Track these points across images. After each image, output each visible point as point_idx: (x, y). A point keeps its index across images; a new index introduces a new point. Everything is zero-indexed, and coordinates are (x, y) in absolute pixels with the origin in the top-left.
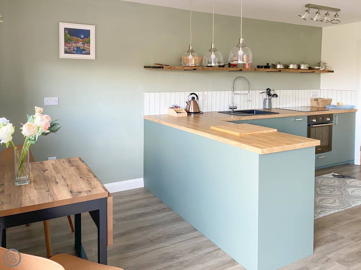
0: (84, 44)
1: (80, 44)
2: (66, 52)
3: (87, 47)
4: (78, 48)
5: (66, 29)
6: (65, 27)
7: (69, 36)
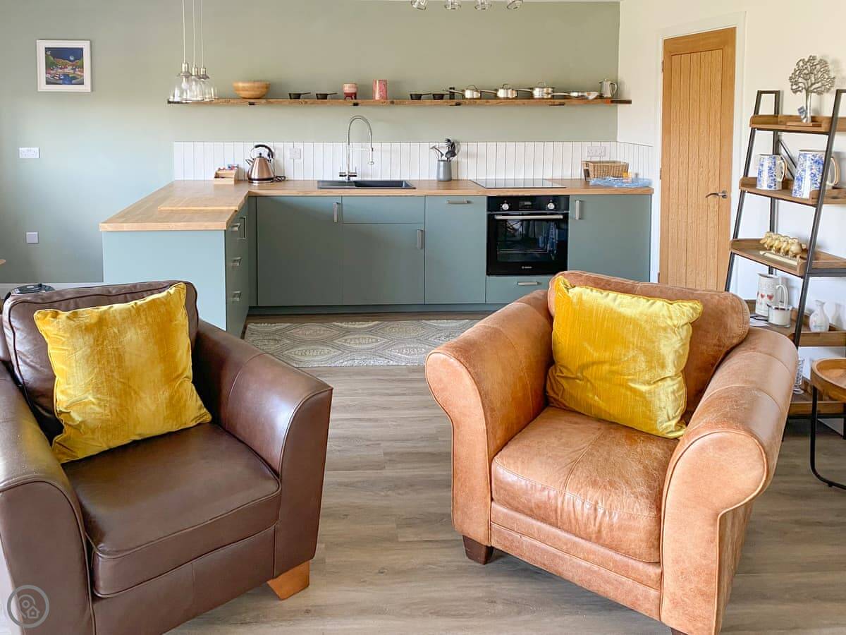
0: (74, 69)
1: (69, 70)
2: (48, 83)
3: (79, 73)
4: (66, 75)
5: (47, 49)
6: (47, 46)
7: (52, 59)
